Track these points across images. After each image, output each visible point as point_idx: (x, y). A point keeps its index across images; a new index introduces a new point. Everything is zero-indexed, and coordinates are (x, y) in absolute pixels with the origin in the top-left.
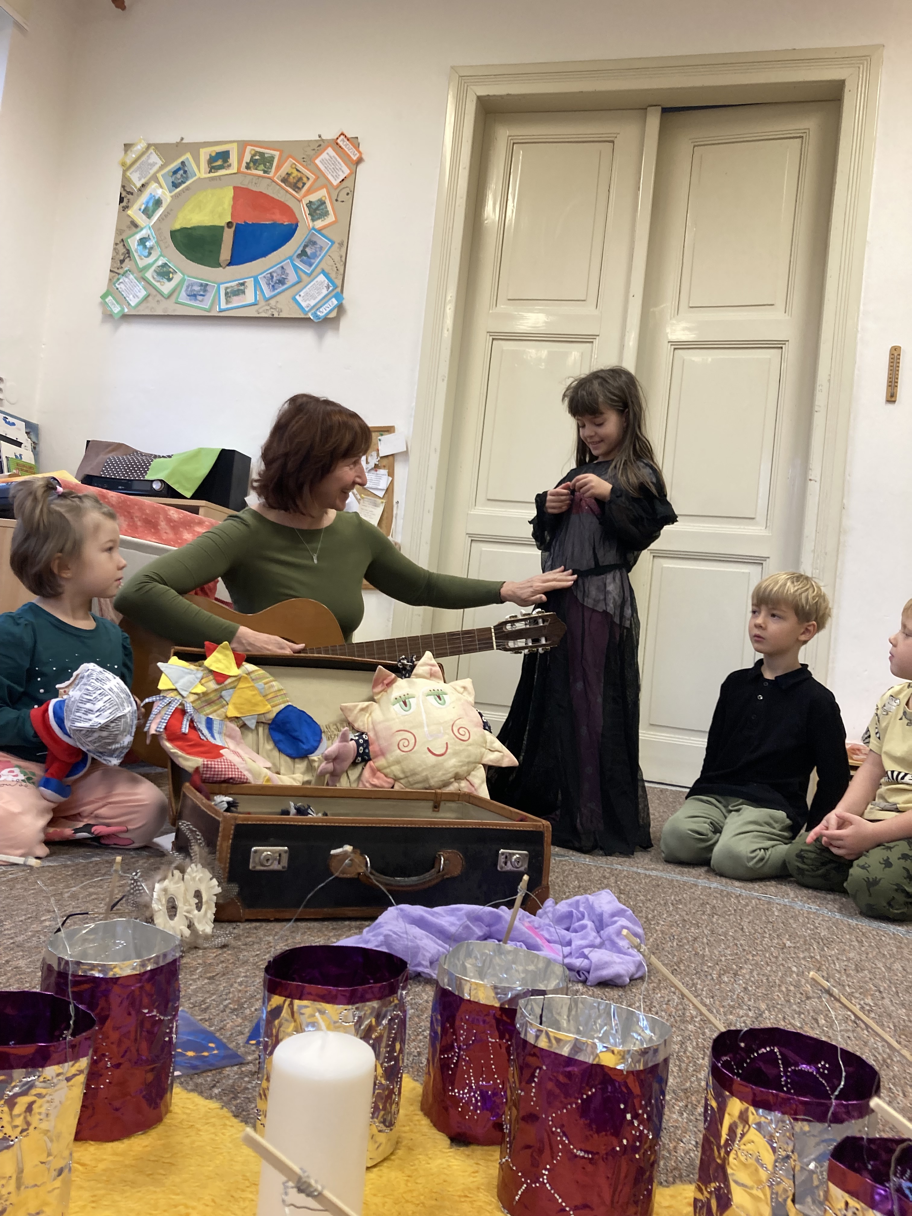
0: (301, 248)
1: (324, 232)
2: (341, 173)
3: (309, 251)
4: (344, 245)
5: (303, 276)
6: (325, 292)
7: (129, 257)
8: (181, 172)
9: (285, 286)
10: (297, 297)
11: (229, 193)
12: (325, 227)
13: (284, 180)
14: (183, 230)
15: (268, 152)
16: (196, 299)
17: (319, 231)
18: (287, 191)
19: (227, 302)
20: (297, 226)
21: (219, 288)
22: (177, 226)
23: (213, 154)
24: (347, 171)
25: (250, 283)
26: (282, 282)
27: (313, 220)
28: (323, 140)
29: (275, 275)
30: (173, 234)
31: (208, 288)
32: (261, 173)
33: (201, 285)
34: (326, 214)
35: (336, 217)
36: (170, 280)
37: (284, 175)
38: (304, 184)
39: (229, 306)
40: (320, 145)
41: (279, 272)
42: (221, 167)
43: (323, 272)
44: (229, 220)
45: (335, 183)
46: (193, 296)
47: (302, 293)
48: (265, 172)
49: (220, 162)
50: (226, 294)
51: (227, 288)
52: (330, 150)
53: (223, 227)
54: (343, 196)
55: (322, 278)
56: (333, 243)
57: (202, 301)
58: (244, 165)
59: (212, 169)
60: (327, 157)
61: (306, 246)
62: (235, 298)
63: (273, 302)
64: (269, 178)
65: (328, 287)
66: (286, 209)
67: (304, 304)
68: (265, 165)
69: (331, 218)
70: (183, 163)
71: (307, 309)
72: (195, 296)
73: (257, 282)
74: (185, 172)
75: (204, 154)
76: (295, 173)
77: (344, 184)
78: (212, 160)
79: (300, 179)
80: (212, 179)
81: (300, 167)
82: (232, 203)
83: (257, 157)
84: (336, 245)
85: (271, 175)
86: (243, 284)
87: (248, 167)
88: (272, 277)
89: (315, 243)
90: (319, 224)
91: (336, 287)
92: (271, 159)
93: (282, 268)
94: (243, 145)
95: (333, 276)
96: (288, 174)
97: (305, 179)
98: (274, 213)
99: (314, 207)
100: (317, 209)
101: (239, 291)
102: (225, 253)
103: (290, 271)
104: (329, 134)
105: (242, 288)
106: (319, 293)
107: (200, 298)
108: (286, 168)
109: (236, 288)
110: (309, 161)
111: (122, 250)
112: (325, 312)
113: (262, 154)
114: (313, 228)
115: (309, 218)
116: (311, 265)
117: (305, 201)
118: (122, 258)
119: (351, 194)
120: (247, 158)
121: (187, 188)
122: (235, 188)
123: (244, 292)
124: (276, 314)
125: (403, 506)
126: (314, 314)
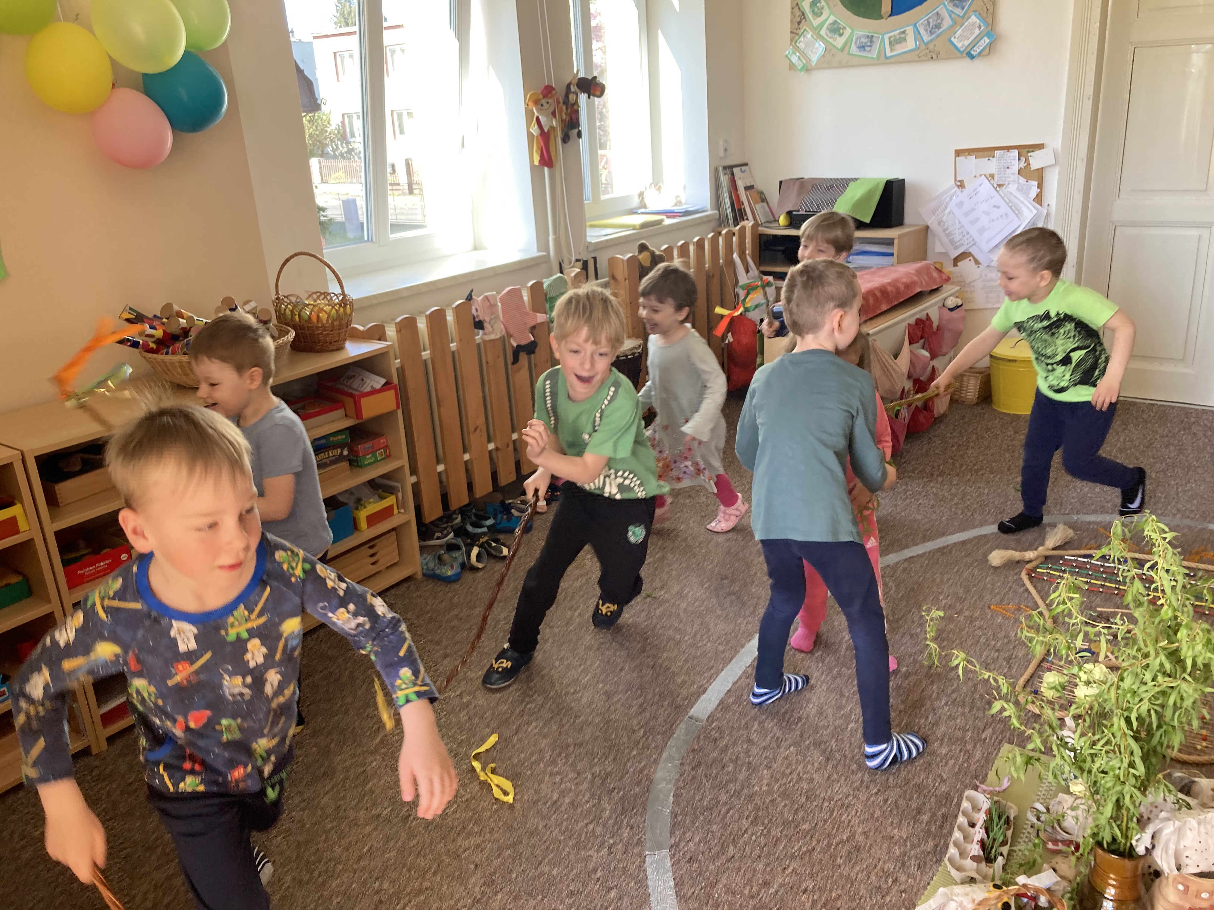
5: (958, 19)
6: (977, 32)
7: (804, 18)
9: (941, 30)
10: (953, 39)
16: (865, 50)
19: (891, 51)
21: (883, 39)
25: (910, 30)
26: (938, 26)
29: (931, 21)
31: (874, 39)
33: (868, 37)
36: (841, 35)
39: (894, 53)
41: (935, 18)
43: (975, 12)
46: (862, 47)
47: (956, 35)
50: (890, 43)
51: (890, 38)
55: (974, 19)
57: (870, 51)
62: (898, 46)
63: (931, 46)
65: (980, 27)
67: (959, 45)
71: (962, 49)
73: (916, 29)
86: (904, 32)
88: (929, 23)
91: (987, 27)
93: (938, 13)
95: (984, 14)
101: (901, 40)
102: (886, 6)
103: (944, 13)
105: (903, 36)
106: (972, 34)
107: (867, 49)
109: (898, 37)
111: (798, 13)
112: (978, 51)
116: (963, 8)
118: (799, 20)
123: (905, 40)
124: (935, 56)
125: (1053, 209)
126: (969, 53)
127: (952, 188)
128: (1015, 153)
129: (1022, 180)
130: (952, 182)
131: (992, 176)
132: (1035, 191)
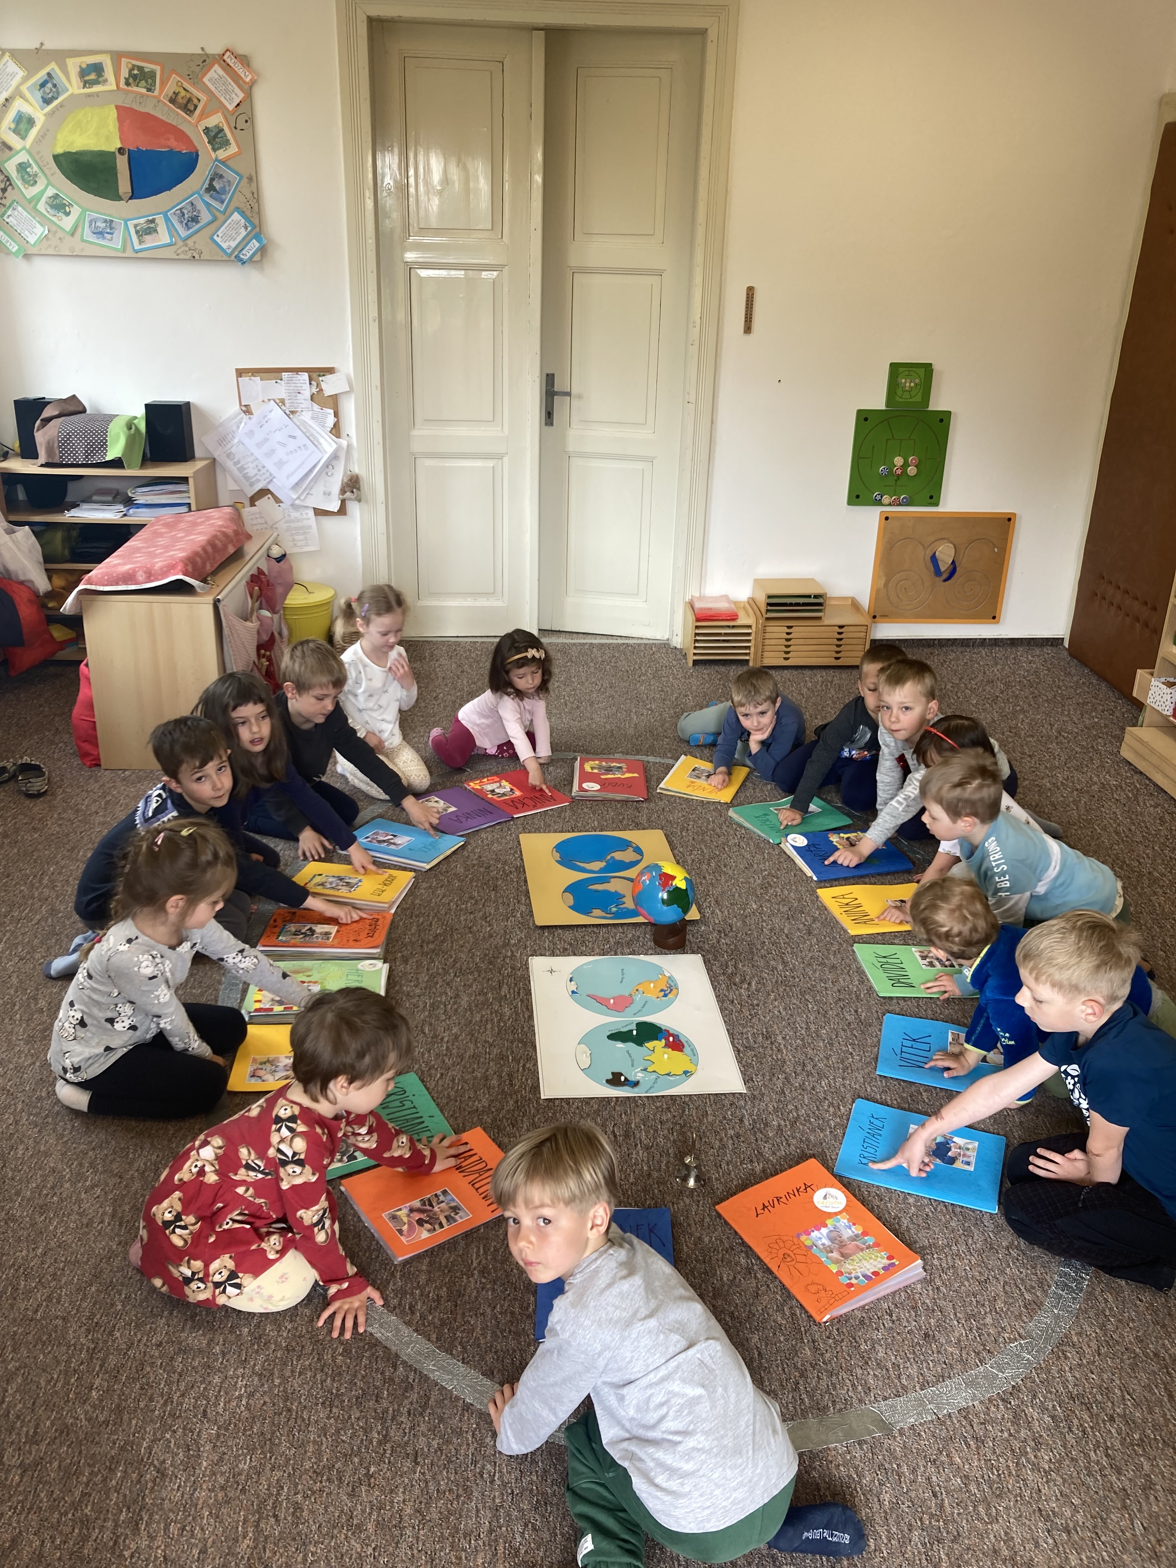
0: (207, 182)
1: (228, 163)
2: (233, 96)
3: (217, 185)
4: (253, 179)
5: (218, 214)
6: (243, 233)
7: (10, 184)
8: (49, 85)
9: (199, 225)
10: (215, 237)
11: (112, 114)
12: (229, 158)
13: (173, 101)
14: (67, 154)
15: (148, 66)
16: (104, 238)
17: (223, 162)
18: (178, 114)
19: (141, 242)
20: (197, 155)
21: (126, 226)
22: (59, 150)
23: (84, 66)
24: (241, 95)
25: (160, 220)
26: (195, 219)
27: (214, 150)
28: (206, 54)
29: (185, 211)
30: (56, 158)
31: (113, 225)
32: (144, 91)
33: (105, 221)
34: (227, 143)
35: (238, 147)
36: (68, 214)
37: (171, 94)
38: (196, 107)
39: (143, 246)
40: (205, 61)
41: (190, 208)
42: (96, 82)
43: (237, 209)
44: (119, 146)
45: (231, 107)
46: (99, 233)
47: (219, 233)
48: (149, 90)
49: (93, 76)
50: (137, 232)
51: (136, 226)
52: (216, 67)
53: (114, 153)
54: (241, 124)
55: (236, 216)
56: (241, 177)
57: (111, 239)
58: (122, 81)
59: (86, 84)
60: (216, 76)
61: (212, 180)
62: (147, 237)
63: (190, 242)
64: (155, 97)
65: (246, 228)
66: (181, 135)
67: (224, 246)
68: (147, 82)
69: (233, 149)
70: (49, 74)
71: (229, 251)
72: (101, 233)
73: (167, 219)
74: (55, 86)
75: (74, 65)
76: (183, 93)
77: (241, 109)
78: (83, 73)
79: (190, 100)
80: (89, 95)
81: (186, 85)
82: (117, 124)
83: (136, 72)
84: (245, 180)
85: (156, 93)
86: (153, 221)
87: (128, 84)
88: (183, 215)
89: (221, 177)
90: (222, 154)
91: (254, 228)
92: (152, 75)
93: (192, 203)
94: (117, 56)
95: (248, 213)
96: (176, 94)
97: (195, 101)
98: (168, 139)
99: (212, 134)
100: (215, 136)
101: (150, 230)
102: (124, 185)
103: (201, 206)
104: (215, 49)
105: (152, 225)
106: (238, 234)
107: (108, 236)
108: (170, 88)
109: (145, 226)
110: (195, 78)
112: (249, 255)
113: (140, 69)
114: (217, 160)
115: (209, 147)
116: (222, 202)
117: (201, 128)
118: (2, 186)
119: (250, 120)
120: (125, 73)
121: (61, 105)
122: (117, 107)
123: (156, 231)
124: (197, 257)
125: (354, 441)
126: (237, 257)
127: (239, 414)
128: (306, 376)
129: (316, 407)
130: (236, 408)
131: (283, 401)
132: (331, 420)
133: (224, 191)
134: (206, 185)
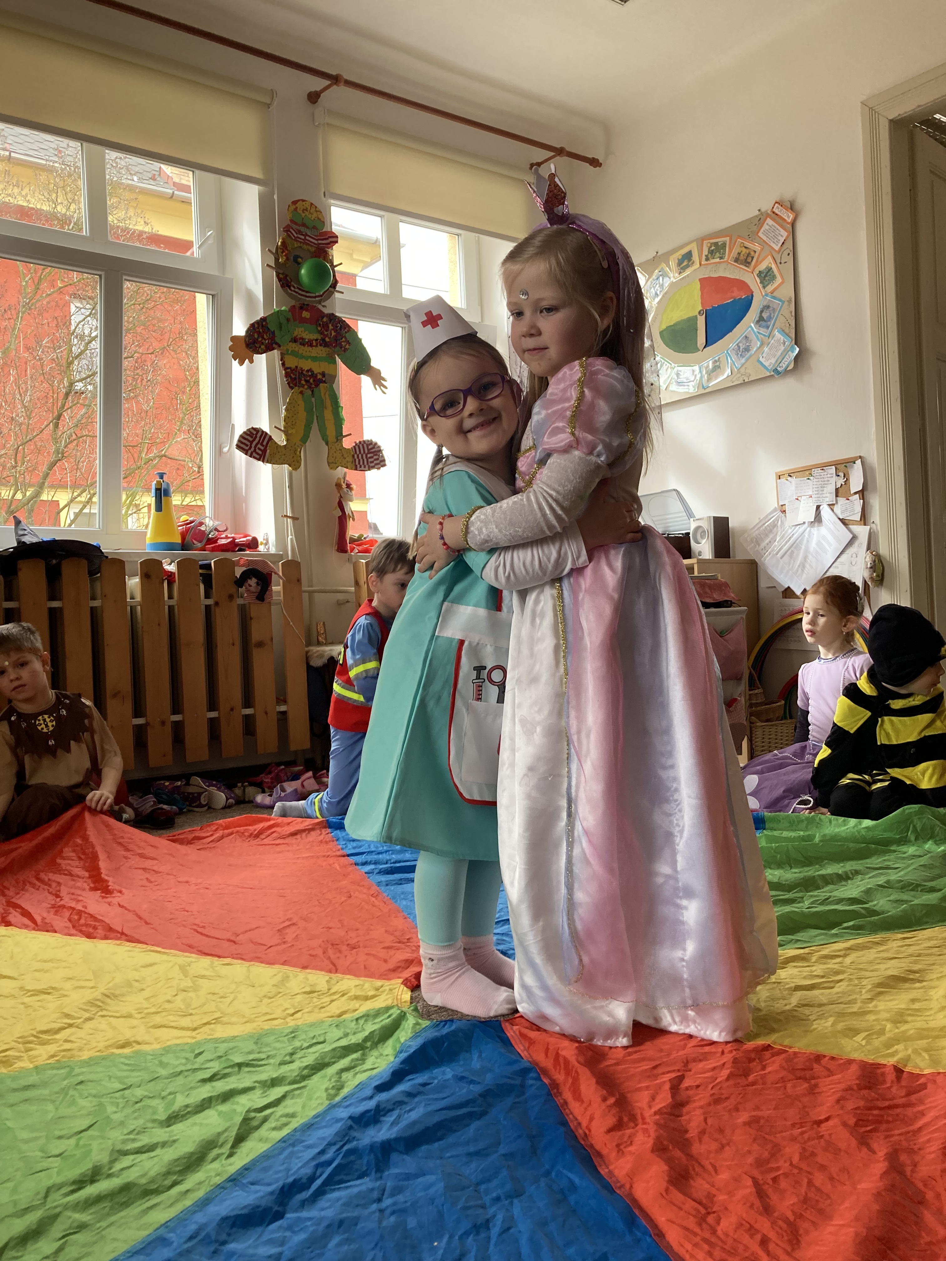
0: (759, 315)
1: (774, 294)
2: (780, 238)
3: (765, 315)
4: (793, 300)
5: (764, 339)
6: (782, 348)
9: (750, 353)
10: (761, 359)
11: (697, 287)
12: (775, 289)
13: (736, 260)
14: (668, 328)
15: (720, 240)
17: (770, 295)
18: (740, 269)
19: (709, 380)
20: (752, 296)
21: (700, 370)
22: (664, 326)
23: (680, 257)
24: (786, 234)
26: (747, 349)
27: (765, 287)
28: (762, 214)
29: (741, 345)
30: (662, 333)
32: (718, 260)
34: (774, 278)
35: (783, 278)
37: (736, 255)
38: (753, 258)
39: (710, 383)
40: (760, 219)
41: (744, 342)
42: (687, 266)
43: (779, 330)
44: (700, 308)
45: (777, 248)
47: (764, 355)
48: (721, 258)
49: (685, 263)
50: (707, 372)
51: (706, 368)
52: (769, 221)
53: (696, 316)
54: (785, 258)
55: (778, 336)
56: (783, 302)
58: (704, 258)
59: (682, 270)
60: (767, 227)
61: (762, 312)
62: (713, 374)
63: (742, 370)
64: (725, 262)
65: (784, 343)
66: (742, 285)
67: (767, 364)
68: (720, 253)
69: (779, 280)
70: (660, 272)
71: (770, 368)
73: (728, 356)
76: (744, 250)
77: (785, 247)
78: (680, 262)
79: (749, 254)
80: (683, 278)
81: (747, 244)
82: (700, 294)
83: (713, 248)
84: (786, 303)
85: (726, 258)
86: (718, 360)
87: (707, 259)
88: (739, 347)
89: (768, 307)
90: (770, 288)
91: (790, 341)
92: (724, 245)
93: (746, 337)
94: (700, 241)
95: (787, 331)
96: (740, 253)
97: (752, 253)
98: (733, 292)
99: (763, 275)
100: (766, 276)
101: (716, 367)
102: (701, 339)
103: (752, 337)
104: (766, 206)
105: (717, 364)
106: (778, 351)
108: (736, 250)
109: (713, 366)
110: (754, 235)
112: (784, 366)
113: (716, 244)
114: (766, 294)
115: (761, 286)
116: (768, 328)
117: (756, 273)
119: (792, 253)
120: (705, 252)
121: (666, 293)
122: (700, 280)
123: (719, 368)
124: (747, 380)
125: (877, 525)
126: (775, 370)
127: (777, 514)
128: (833, 469)
130: (776, 507)
131: (811, 497)
132: (857, 509)
133: (770, 318)
134: (757, 319)
